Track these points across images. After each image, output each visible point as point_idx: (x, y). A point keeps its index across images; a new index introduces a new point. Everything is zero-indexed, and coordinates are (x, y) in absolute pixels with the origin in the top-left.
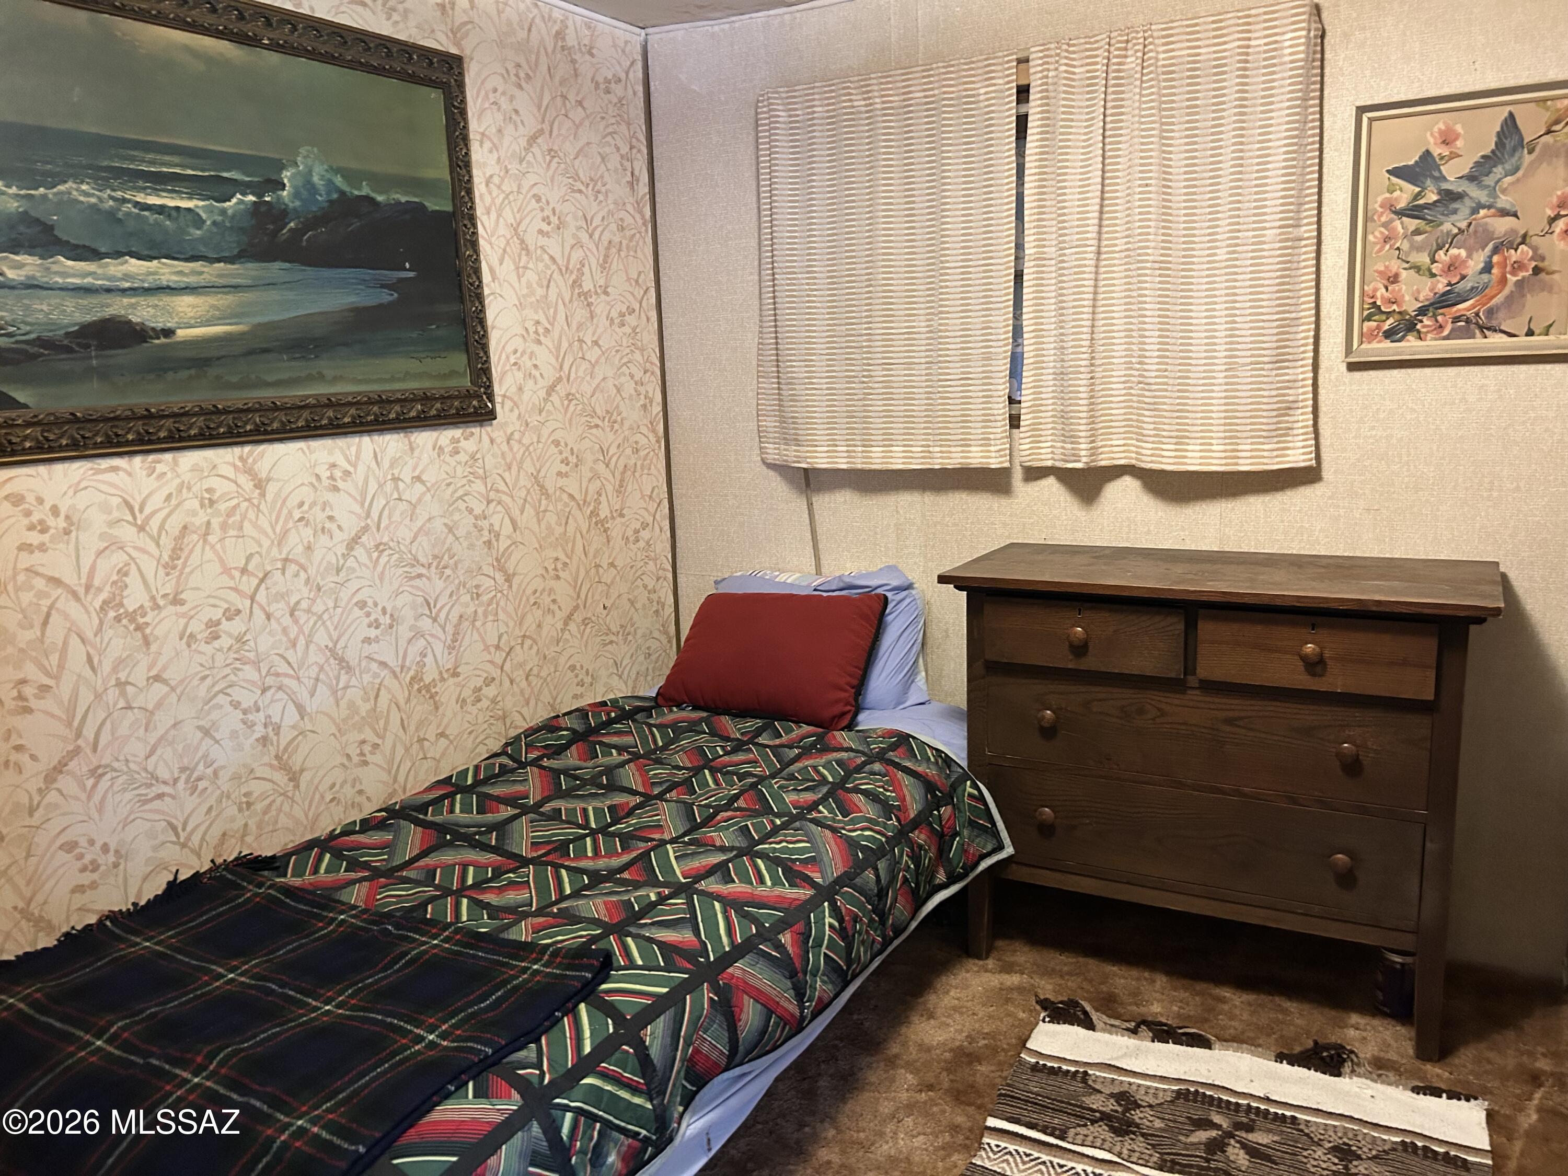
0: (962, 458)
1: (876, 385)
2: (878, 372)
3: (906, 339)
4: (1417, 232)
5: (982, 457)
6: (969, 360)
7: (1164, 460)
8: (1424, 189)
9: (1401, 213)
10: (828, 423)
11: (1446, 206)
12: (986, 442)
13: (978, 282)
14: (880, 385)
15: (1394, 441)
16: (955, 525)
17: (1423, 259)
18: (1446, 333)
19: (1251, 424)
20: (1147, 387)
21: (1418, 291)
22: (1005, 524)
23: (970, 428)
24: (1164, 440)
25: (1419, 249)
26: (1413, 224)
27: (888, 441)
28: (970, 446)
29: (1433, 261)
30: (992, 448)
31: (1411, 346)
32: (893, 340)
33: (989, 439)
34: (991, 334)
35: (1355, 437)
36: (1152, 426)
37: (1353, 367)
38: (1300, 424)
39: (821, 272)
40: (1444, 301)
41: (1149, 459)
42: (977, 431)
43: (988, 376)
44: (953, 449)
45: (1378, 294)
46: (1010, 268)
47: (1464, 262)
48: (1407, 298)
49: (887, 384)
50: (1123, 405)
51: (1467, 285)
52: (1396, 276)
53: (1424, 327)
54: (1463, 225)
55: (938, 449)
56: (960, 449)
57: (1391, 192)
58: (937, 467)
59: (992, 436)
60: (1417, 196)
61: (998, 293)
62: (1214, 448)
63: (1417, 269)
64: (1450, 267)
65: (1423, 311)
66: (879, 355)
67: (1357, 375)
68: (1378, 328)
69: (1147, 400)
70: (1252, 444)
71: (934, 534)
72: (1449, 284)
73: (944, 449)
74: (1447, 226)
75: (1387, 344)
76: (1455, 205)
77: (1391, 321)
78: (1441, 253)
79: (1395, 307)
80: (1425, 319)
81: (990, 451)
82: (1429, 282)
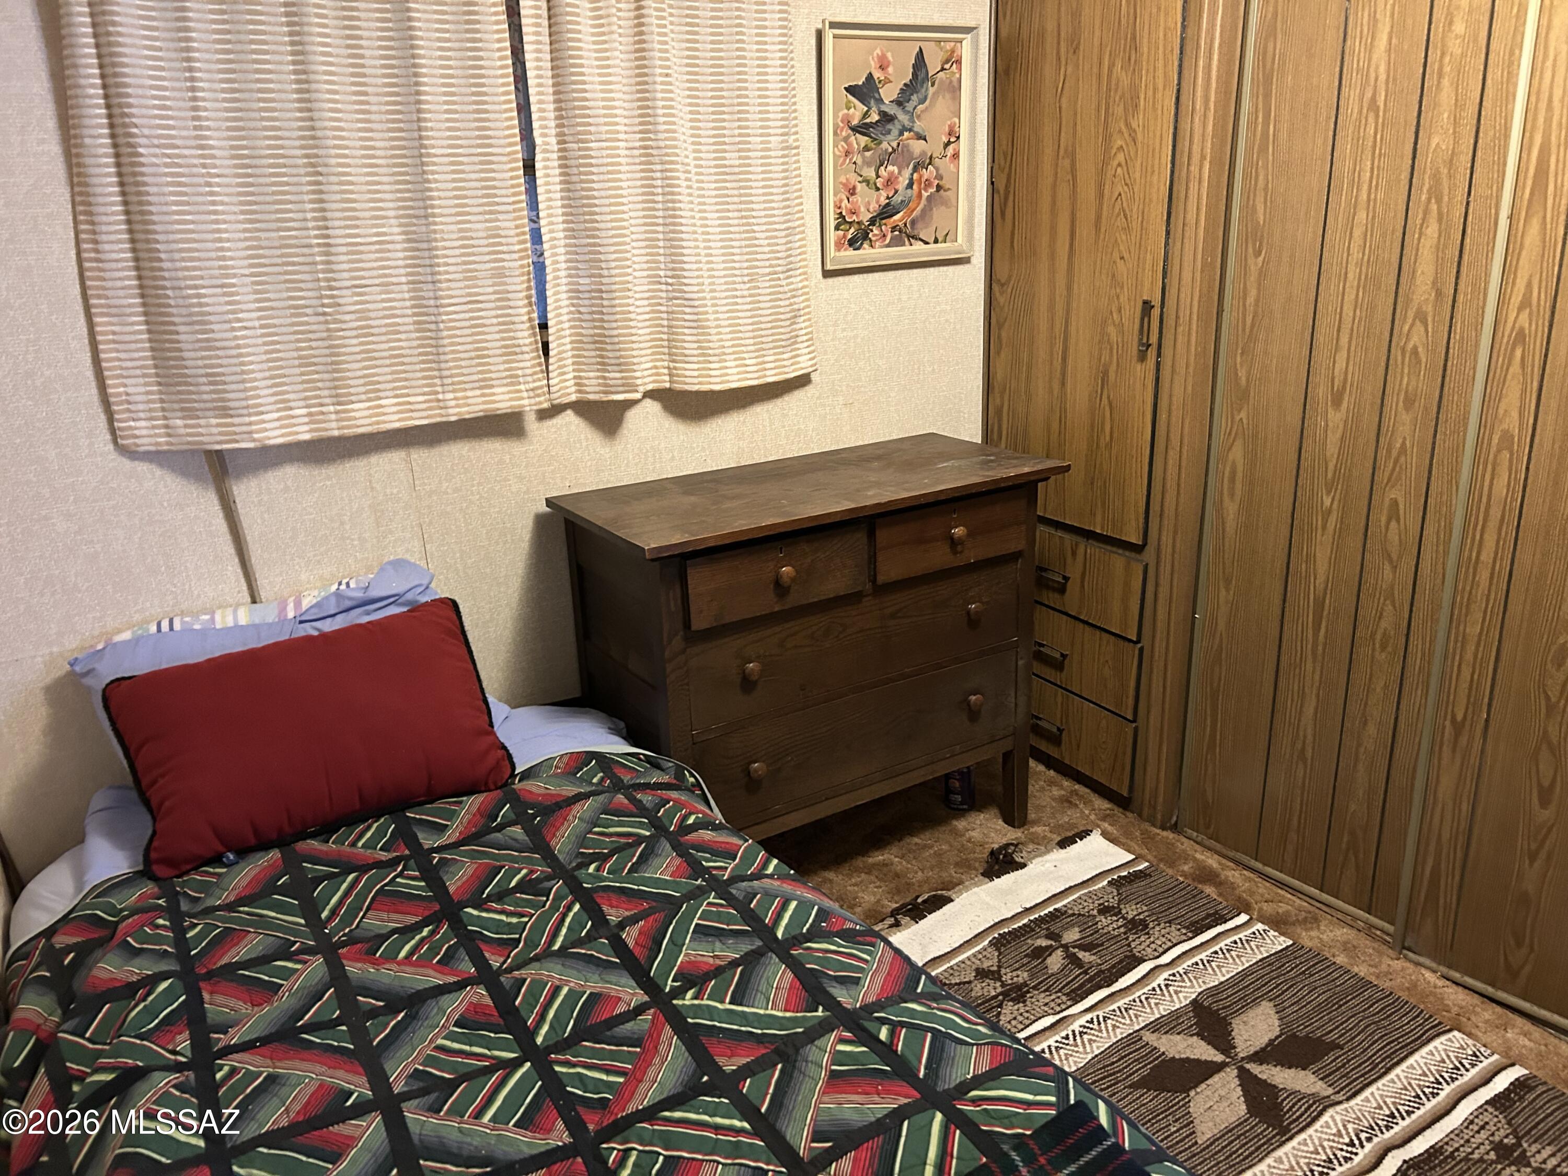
0: (484, 403)
1: (347, 317)
2: (348, 299)
3: (377, 251)
4: (866, 148)
5: (511, 399)
6: (475, 278)
7: (712, 380)
8: (870, 109)
9: (855, 129)
10: (271, 378)
11: (884, 126)
12: (513, 380)
13: (473, 176)
14: (353, 316)
15: (859, 340)
16: (456, 490)
17: (870, 173)
18: (887, 241)
19: (772, 335)
20: (686, 303)
21: (869, 203)
22: (521, 478)
23: (489, 364)
24: (711, 359)
25: (868, 164)
26: (864, 140)
27: (374, 393)
28: (492, 386)
29: (878, 176)
30: (522, 387)
31: (868, 254)
32: (362, 253)
33: (517, 376)
34: (501, 244)
35: (833, 340)
36: (695, 345)
37: (827, 274)
38: (804, 332)
39: (220, 148)
40: (886, 212)
41: (696, 380)
42: (498, 366)
43: (503, 298)
44: (469, 394)
45: (843, 205)
46: (516, 160)
47: (897, 178)
48: (862, 209)
49: (363, 315)
50: (648, 323)
51: (898, 199)
52: (854, 188)
53: (875, 235)
54: (895, 144)
55: (451, 396)
56: (478, 392)
57: (849, 109)
58: (453, 419)
59: (520, 372)
60: (866, 115)
61: (503, 192)
62: (748, 362)
63: (867, 182)
64: (889, 182)
65: (872, 222)
66: (346, 275)
67: (830, 281)
68: (844, 236)
69: (687, 317)
70: (775, 354)
71: (429, 507)
72: (888, 198)
73: (459, 395)
74: (884, 145)
75: (851, 252)
76: (889, 126)
77: (852, 230)
78: (882, 168)
79: (854, 217)
80: (874, 228)
81: (520, 391)
82: (875, 194)
